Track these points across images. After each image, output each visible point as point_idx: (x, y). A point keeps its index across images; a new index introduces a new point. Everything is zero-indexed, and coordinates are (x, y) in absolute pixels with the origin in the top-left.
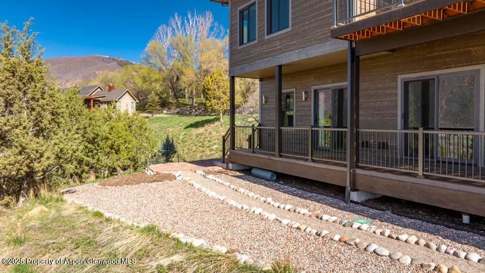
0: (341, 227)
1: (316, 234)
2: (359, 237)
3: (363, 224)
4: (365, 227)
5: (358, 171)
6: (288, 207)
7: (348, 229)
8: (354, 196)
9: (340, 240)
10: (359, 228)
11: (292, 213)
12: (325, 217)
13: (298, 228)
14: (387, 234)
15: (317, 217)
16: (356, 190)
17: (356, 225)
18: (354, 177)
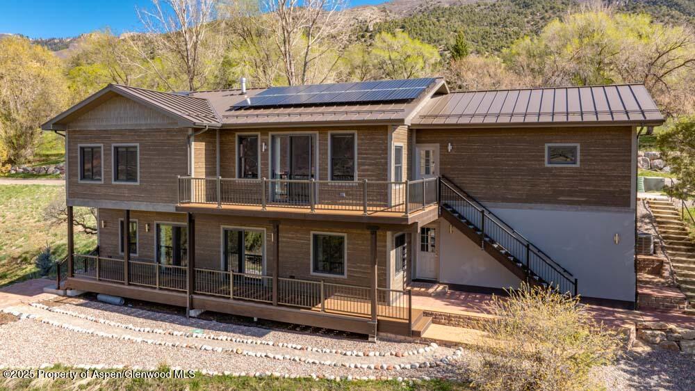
0: (186, 337)
1: (172, 345)
2: (197, 342)
3: (199, 333)
4: (199, 335)
5: (195, 296)
6: (147, 329)
7: (190, 338)
8: (192, 313)
9: (187, 347)
10: (196, 337)
11: (151, 334)
12: (175, 333)
13: (160, 344)
14: (212, 338)
15: (169, 334)
16: (193, 309)
17: (195, 335)
18: (192, 300)
